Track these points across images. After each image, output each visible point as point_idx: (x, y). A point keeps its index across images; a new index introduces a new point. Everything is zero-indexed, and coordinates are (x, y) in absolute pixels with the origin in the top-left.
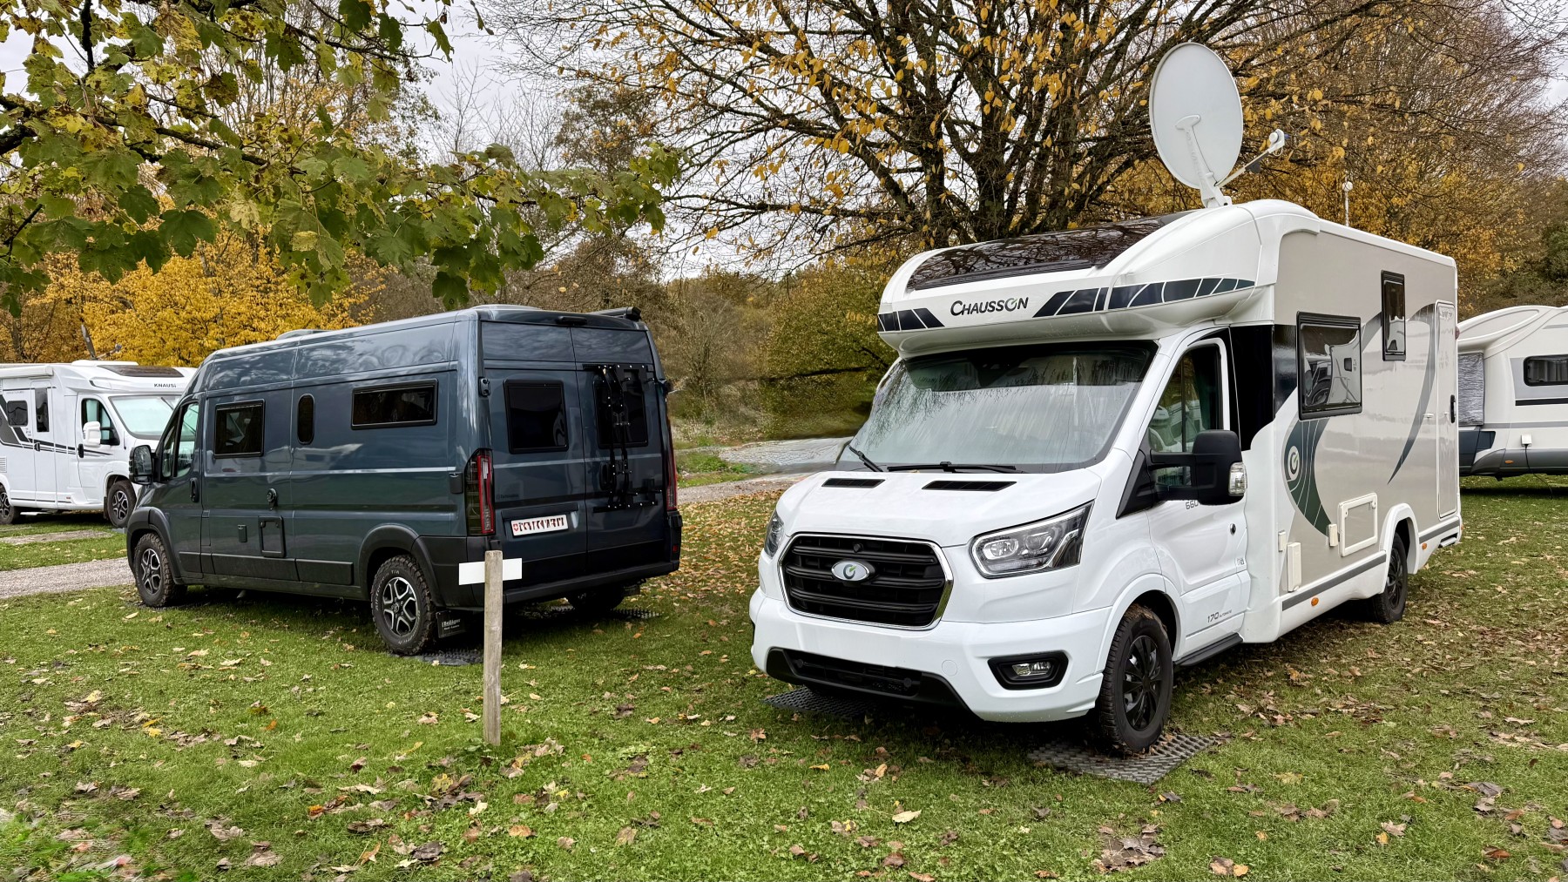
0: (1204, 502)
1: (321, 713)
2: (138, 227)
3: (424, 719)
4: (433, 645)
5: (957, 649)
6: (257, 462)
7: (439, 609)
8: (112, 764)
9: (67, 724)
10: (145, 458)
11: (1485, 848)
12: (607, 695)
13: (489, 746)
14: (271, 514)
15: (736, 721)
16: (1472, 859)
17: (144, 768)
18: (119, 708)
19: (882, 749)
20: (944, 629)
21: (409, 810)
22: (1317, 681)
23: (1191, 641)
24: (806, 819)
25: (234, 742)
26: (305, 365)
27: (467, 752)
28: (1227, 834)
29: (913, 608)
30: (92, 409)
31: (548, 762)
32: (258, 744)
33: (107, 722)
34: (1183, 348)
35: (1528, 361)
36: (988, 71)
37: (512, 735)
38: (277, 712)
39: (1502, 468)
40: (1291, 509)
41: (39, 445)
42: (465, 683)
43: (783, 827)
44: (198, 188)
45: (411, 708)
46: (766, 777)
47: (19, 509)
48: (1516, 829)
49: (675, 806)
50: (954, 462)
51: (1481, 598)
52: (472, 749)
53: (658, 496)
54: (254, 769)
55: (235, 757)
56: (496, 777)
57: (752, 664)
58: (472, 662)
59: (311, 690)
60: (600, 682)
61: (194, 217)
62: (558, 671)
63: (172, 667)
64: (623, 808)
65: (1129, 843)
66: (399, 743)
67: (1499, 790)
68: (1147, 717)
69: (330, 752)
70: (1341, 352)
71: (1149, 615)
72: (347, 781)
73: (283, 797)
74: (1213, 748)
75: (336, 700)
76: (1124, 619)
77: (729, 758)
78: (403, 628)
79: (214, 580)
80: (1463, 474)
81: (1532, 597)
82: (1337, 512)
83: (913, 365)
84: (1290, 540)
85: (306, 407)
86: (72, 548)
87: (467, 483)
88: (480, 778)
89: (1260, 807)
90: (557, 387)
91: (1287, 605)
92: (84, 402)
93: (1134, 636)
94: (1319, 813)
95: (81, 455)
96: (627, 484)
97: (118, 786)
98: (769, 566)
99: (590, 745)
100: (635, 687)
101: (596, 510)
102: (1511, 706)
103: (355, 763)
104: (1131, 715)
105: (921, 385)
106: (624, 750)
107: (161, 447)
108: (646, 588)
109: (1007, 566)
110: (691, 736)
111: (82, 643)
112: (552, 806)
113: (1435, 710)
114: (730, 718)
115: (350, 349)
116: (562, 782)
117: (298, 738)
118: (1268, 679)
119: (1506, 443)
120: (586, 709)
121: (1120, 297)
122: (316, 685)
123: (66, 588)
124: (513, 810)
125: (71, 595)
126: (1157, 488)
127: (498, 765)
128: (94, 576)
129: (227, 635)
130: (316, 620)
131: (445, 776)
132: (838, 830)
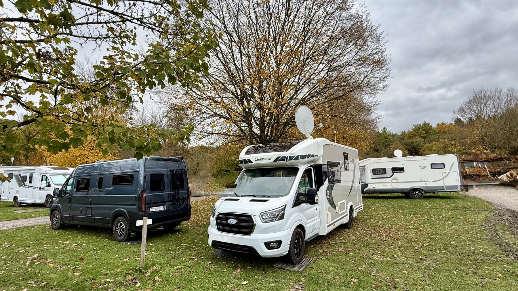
0: (310, 204)
1: (98, 259)
2: (64, 141)
3: (125, 260)
4: (128, 239)
5: (257, 240)
6: (86, 193)
7: (130, 230)
8: (39, 275)
9: (27, 264)
10: (57, 191)
11: (374, 285)
12: (172, 252)
13: (142, 267)
14: (89, 206)
15: (204, 258)
16: (371, 288)
17: (48, 276)
18: (43, 259)
19: (239, 265)
20: (254, 235)
21: (120, 286)
22: (336, 244)
23: (309, 235)
24: (221, 285)
25: (74, 268)
26: (101, 169)
27: (136, 269)
28: (318, 284)
29: (247, 230)
30: (44, 178)
31: (156, 271)
32: (80, 268)
33: (39, 263)
34: (304, 169)
35: (373, 169)
36: (261, 107)
37: (148, 264)
38: (86, 259)
39: (370, 192)
40: (328, 204)
41: (29, 187)
42: (136, 250)
43: (215, 287)
44: (80, 133)
45: (122, 257)
46: (211, 274)
47: (21, 203)
48: (380, 279)
49: (188, 282)
50: (256, 195)
51: (368, 222)
52: (137, 268)
53: (186, 201)
54: (79, 275)
55: (74, 272)
56: (143, 276)
57: (208, 243)
58: (138, 244)
59: (95, 252)
60: (170, 249)
61: (78, 139)
62: (160, 246)
63: (58, 246)
64: (175, 283)
65: (297, 287)
66: (118, 267)
67: (375, 269)
68: (299, 254)
69: (100, 270)
70: (336, 169)
71: (299, 230)
72: (103, 278)
73: (86, 283)
74: (314, 261)
75: (102, 255)
76: (294, 231)
77: (202, 269)
78: (121, 235)
79: (72, 222)
80: (362, 193)
81: (378, 222)
82: (338, 204)
83: (247, 171)
84: (328, 211)
85: (101, 179)
86: (34, 213)
87: (140, 198)
88: (139, 276)
89: (325, 276)
90: (163, 175)
91: (328, 226)
92: (43, 176)
93: (296, 235)
94: (338, 277)
95: (40, 189)
96: (179, 198)
97: (41, 282)
98: (213, 220)
99: (167, 266)
100: (179, 250)
101: (171, 205)
102: (376, 249)
103: (106, 273)
104: (296, 254)
105: (248, 176)
106: (176, 267)
107: (62, 188)
108: (182, 223)
109: (268, 220)
110: (193, 263)
111: (34, 240)
112: (157, 283)
113: (361, 250)
114: (202, 258)
115: (113, 165)
116: (160, 277)
117: (91, 266)
118: (325, 243)
119: (370, 187)
120: (167, 256)
121: (291, 158)
122: (97, 251)
123: (31, 225)
124: (147, 285)
125: (33, 227)
126: (300, 201)
127: (144, 272)
128: (40, 221)
129: (74, 237)
130: (98, 232)
131: (130, 276)
132: (228, 287)
